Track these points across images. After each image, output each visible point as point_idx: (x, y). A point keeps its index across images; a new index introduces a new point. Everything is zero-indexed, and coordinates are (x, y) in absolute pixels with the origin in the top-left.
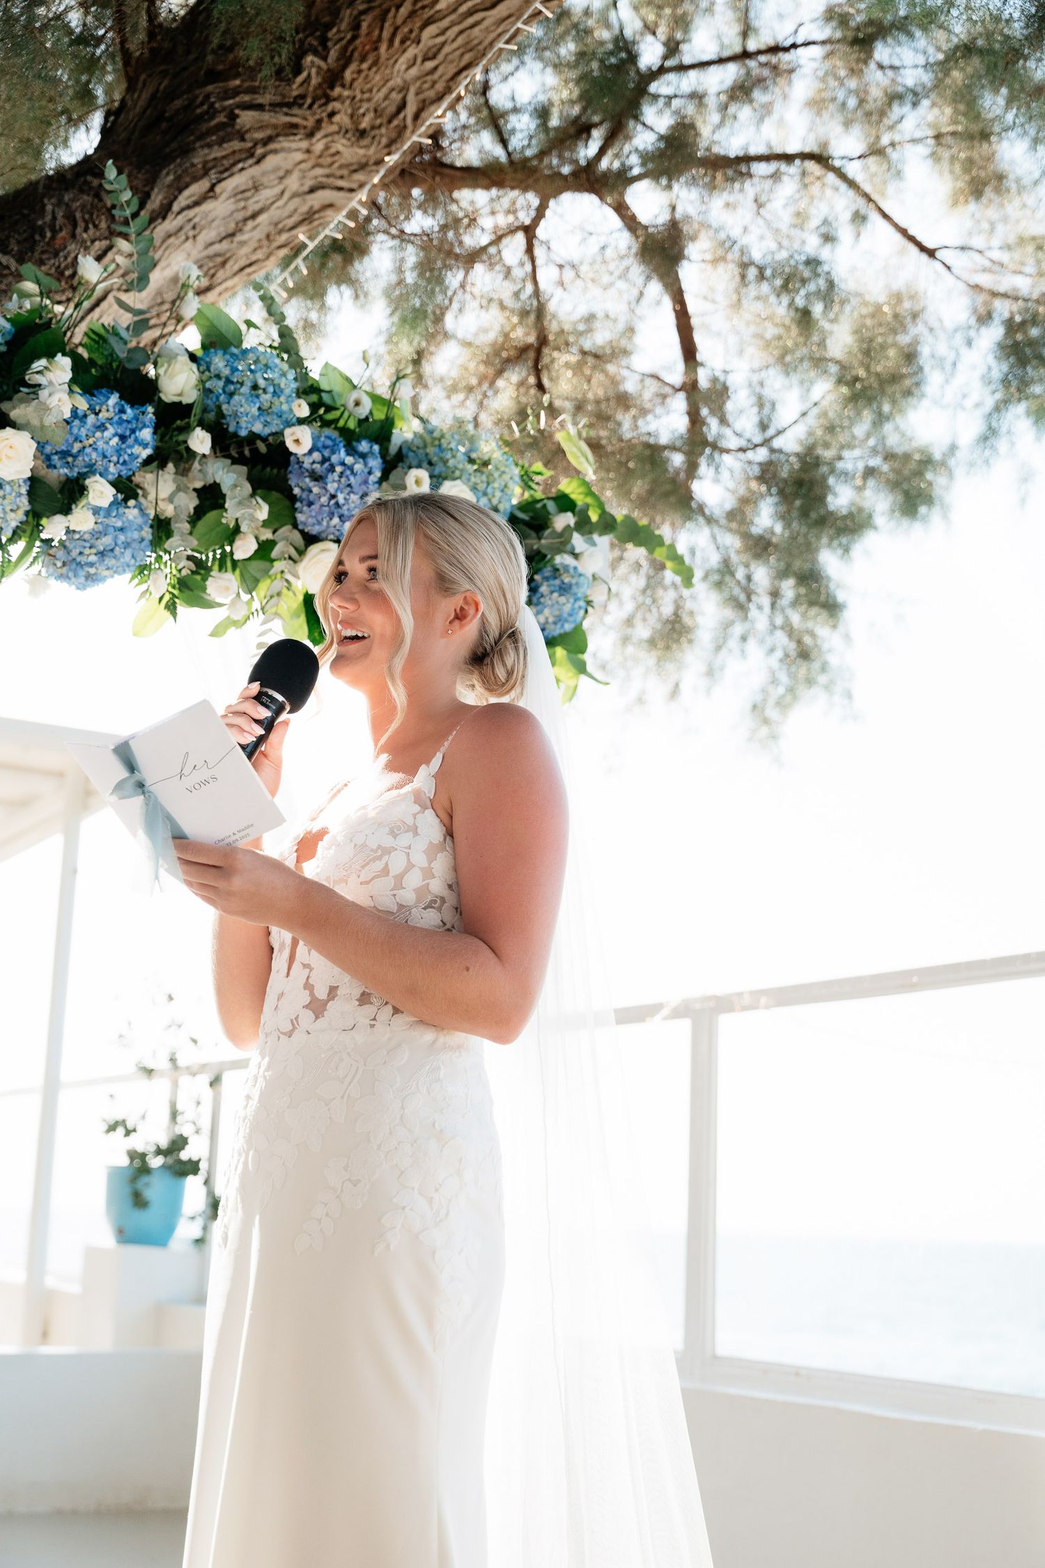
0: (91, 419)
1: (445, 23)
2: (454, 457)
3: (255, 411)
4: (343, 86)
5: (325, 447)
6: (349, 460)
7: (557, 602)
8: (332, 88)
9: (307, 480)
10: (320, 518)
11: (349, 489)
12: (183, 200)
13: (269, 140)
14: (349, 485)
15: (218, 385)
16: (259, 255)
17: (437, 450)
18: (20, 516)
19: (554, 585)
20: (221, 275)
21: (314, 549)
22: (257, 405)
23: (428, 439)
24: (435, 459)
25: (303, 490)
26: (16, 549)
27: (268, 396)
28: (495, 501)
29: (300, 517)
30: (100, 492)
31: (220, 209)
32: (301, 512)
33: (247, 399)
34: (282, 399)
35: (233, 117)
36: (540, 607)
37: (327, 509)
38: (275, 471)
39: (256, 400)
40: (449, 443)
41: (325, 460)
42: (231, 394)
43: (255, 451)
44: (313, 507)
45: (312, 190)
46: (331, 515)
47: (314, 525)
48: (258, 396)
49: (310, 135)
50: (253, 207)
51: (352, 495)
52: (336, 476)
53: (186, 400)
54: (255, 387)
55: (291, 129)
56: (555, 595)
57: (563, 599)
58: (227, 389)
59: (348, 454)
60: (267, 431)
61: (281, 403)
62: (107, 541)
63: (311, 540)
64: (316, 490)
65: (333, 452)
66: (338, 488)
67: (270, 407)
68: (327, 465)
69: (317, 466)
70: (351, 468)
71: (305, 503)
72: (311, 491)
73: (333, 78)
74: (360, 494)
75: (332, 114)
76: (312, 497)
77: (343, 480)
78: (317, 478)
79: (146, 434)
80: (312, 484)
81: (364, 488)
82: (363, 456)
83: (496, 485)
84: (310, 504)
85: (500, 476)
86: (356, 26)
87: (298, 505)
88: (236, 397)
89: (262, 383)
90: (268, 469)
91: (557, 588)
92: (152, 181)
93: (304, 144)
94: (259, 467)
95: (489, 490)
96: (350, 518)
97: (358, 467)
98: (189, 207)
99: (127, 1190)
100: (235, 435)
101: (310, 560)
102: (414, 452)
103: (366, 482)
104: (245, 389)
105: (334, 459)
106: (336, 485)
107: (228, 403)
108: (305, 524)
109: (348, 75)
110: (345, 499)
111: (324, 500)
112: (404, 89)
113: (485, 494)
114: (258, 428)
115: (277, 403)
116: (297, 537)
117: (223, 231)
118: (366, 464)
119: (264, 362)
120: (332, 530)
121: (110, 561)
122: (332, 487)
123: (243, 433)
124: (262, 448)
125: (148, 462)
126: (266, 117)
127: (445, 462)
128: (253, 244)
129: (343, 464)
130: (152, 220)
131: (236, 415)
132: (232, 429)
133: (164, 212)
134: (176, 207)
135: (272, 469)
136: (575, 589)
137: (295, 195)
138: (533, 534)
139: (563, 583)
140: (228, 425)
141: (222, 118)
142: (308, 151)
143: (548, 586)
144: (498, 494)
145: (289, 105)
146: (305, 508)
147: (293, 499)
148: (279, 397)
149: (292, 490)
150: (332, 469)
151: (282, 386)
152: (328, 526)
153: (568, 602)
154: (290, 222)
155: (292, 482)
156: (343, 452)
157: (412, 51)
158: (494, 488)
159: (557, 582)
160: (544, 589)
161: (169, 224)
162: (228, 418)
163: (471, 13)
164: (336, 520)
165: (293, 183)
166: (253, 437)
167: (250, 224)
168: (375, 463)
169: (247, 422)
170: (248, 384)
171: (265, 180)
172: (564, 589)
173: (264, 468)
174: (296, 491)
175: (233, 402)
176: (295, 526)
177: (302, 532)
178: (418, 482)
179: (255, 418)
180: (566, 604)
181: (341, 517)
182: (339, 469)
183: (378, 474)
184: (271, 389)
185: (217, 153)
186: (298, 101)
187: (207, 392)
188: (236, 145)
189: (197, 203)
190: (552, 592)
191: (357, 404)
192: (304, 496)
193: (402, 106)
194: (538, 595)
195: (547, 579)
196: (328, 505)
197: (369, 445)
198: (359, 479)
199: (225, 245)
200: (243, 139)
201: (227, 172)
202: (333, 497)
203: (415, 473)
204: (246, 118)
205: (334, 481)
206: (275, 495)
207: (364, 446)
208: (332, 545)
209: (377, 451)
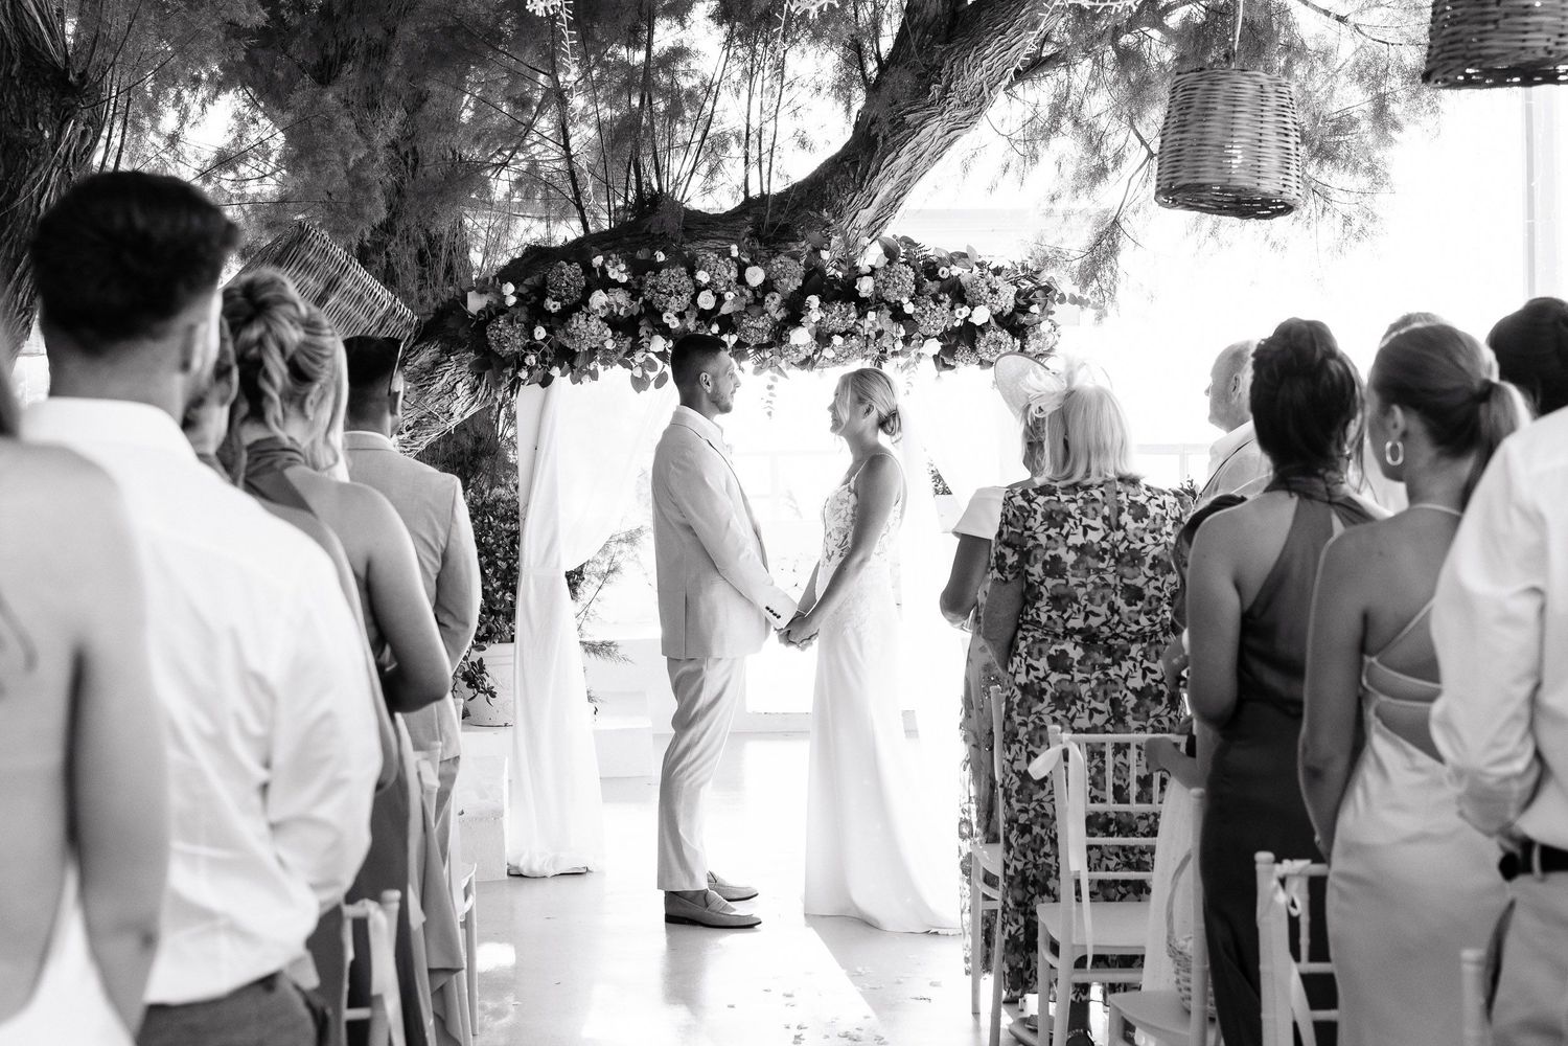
0: (829, 316)
1: (991, 57)
2: (983, 291)
3: (895, 293)
4: (952, 91)
6: (934, 307)
8: (946, 94)
10: (927, 331)
11: (935, 318)
12: (885, 163)
13: (922, 122)
15: (880, 285)
16: (928, 168)
18: (814, 348)
20: (909, 185)
21: (928, 342)
22: (896, 291)
26: (816, 356)
27: (900, 286)
28: (1003, 307)
30: (837, 340)
31: (904, 158)
33: (891, 290)
34: (906, 285)
35: (904, 119)
42: (885, 288)
44: (922, 328)
45: (949, 132)
46: (931, 330)
47: (923, 333)
48: (895, 287)
49: (941, 114)
50: (918, 153)
51: (937, 321)
52: (928, 315)
53: (868, 295)
54: (895, 283)
55: (931, 116)
58: (884, 286)
62: (846, 353)
63: (927, 337)
64: (921, 322)
65: (927, 305)
67: (902, 291)
73: (947, 89)
75: (950, 103)
76: (920, 324)
77: (932, 316)
78: (922, 317)
79: (853, 315)
80: (920, 319)
82: (941, 302)
84: (920, 326)
85: (1004, 294)
86: (952, 68)
92: (871, 158)
93: (940, 118)
96: (939, 329)
97: (937, 309)
98: (889, 165)
101: (929, 345)
103: (942, 314)
104: (891, 285)
106: (929, 318)
107: (884, 292)
109: (952, 86)
110: (934, 322)
111: (926, 325)
112: (981, 83)
113: (998, 303)
114: (898, 299)
115: (903, 288)
116: (921, 336)
117: (906, 168)
118: (941, 306)
120: (930, 335)
121: (848, 360)
123: (893, 301)
125: (859, 318)
126: (918, 115)
127: (979, 293)
128: (923, 166)
129: (931, 309)
130: (872, 177)
131: (888, 296)
132: (888, 301)
133: (876, 173)
134: (882, 168)
136: (1044, 336)
137: (941, 137)
138: (1021, 316)
141: (899, 120)
142: (942, 120)
144: (1005, 303)
145: (928, 106)
150: (926, 313)
151: (906, 280)
153: (1042, 340)
154: (940, 149)
156: (932, 304)
157: (979, 70)
158: (1002, 301)
160: (1030, 338)
161: (879, 177)
162: (885, 298)
163: (1001, 52)
164: (933, 331)
165: (938, 133)
166: (897, 302)
167: (919, 160)
168: (947, 305)
169: (893, 298)
170: (892, 283)
171: (923, 140)
172: (1038, 337)
176: (919, 332)
178: (960, 313)
179: (896, 296)
181: (934, 329)
183: (947, 309)
184: (901, 283)
185: (898, 137)
186: (931, 104)
187: (876, 288)
188: (906, 131)
189: (892, 162)
191: (943, 272)
193: (982, 90)
196: (928, 327)
198: (939, 313)
199: (908, 174)
200: (909, 128)
201: (903, 144)
204: (909, 118)
206: (910, 321)
207: (941, 297)
208: (935, 339)
209: (947, 296)
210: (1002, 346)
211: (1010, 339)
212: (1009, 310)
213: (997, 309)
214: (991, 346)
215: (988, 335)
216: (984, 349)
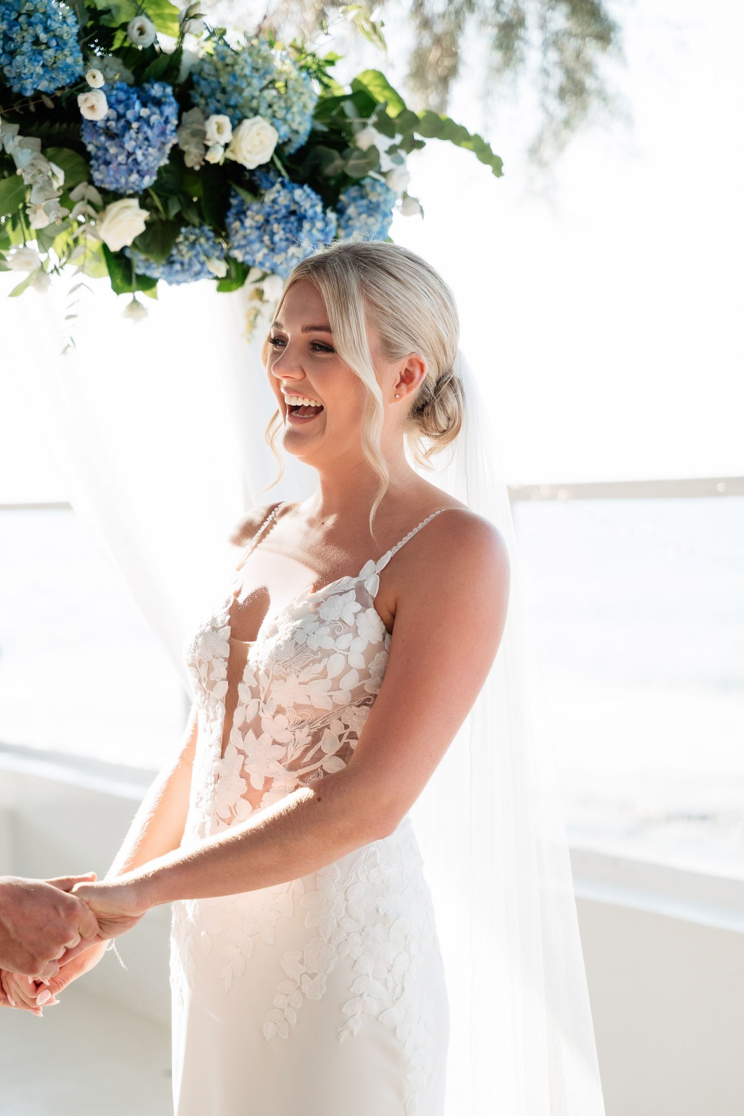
2: (249, 84)
3: (39, 70)
5: (119, 102)
6: (145, 112)
7: (366, 224)
9: (103, 138)
10: (118, 177)
11: (146, 143)
14: (147, 139)
17: (231, 79)
19: (361, 206)
21: (114, 208)
22: (41, 63)
23: (220, 65)
24: (229, 89)
25: (98, 148)
27: (51, 52)
28: (295, 126)
29: (97, 176)
32: (98, 170)
33: (30, 60)
34: (66, 52)
36: (348, 231)
37: (123, 167)
38: (65, 126)
39: (40, 58)
40: (242, 69)
41: (120, 117)
42: (12, 54)
43: (41, 106)
44: (111, 166)
46: (130, 172)
47: (111, 183)
48: (40, 53)
51: (150, 150)
52: (132, 133)
54: (37, 42)
56: (364, 216)
57: (371, 220)
58: (7, 49)
59: (144, 105)
60: (53, 87)
61: (66, 56)
63: (111, 196)
64: (113, 151)
65: (128, 107)
66: (136, 146)
67: (55, 63)
68: (122, 122)
69: (112, 124)
70: (147, 121)
71: (100, 161)
72: (106, 150)
74: (158, 145)
76: (108, 158)
77: (141, 136)
78: (111, 135)
80: (108, 144)
81: (162, 139)
82: (158, 103)
83: (295, 109)
84: (107, 163)
85: (299, 98)
87: (93, 162)
88: (18, 58)
89: (43, 37)
90: (57, 125)
91: (365, 209)
94: (47, 124)
95: (289, 117)
96: (148, 172)
97: (154, 119)
100: (20, 95)
101: (112, 220)
102: (204, 79)
103: (163, 133)
104: (26, 47)
105: (130, 115)
106: (133, 143)
107: (10, 64)
108: (102, 181)
110: (144, 155)
111: (122, 158)
113: (285, 120)
114: (43, 86)
115: (60, 57)
116: (94, 195)
118: (162, 114)
119: (42, 11)
120: (130, 185)
122: (129, 145)
123: (29, 93)
124: (49, 104)
129: (139, 118)
131: (19, 77)
132: (16, 89)
135: (61, 125)
136: (383, 207)
138: (335, 153)
139: (371, 202)
140: (11, 87)
143: (357, 207)
144: (298, 119)
146: (102, 167)
147: (88, 157)
148: (62, 50)
149: (84, 146)
150: (128, 125)
151: (65, 37)
152: (127, 182)
153: (377, 221)
155: (86, 139)
156: (137, 105)
158: (293, 113)
159: (364, 202)
160: (351, 211)
162: (12, 81)
164: (134, 177)
166: (38, 94)
168: (170, 110)
169: (33, 83)
170: (29, 39)
172: (373, 209)
173: (53, 124)
174: (90, 148)
175: (14, 63)
176: (91, 182)
177: (102, 191)
178: (220, 129)
179: (40, 77)
180: (375, 224)
181: (138, 172)
182: (135, 125)
183: (175, 122)
184: (54, 43)
190: (360, 214)
191: (142, 31)
192: (100, 153)
194: (345, 217)
195: (354, 199)
196: (126, 164)
197: (162, 89)
198: (156, 130)
202: (129, 154)
203: (215, 119)
205: (131, 139)
206: (66, 152)
207: (156, 90)
208: (135, 202)
209: (169, 90)
210: (306, 225)
211: (319, 209)
212: (302, 139)
213: (284, 129)
214: (275, 227)
215: (269, 197)
216: (254, 235)
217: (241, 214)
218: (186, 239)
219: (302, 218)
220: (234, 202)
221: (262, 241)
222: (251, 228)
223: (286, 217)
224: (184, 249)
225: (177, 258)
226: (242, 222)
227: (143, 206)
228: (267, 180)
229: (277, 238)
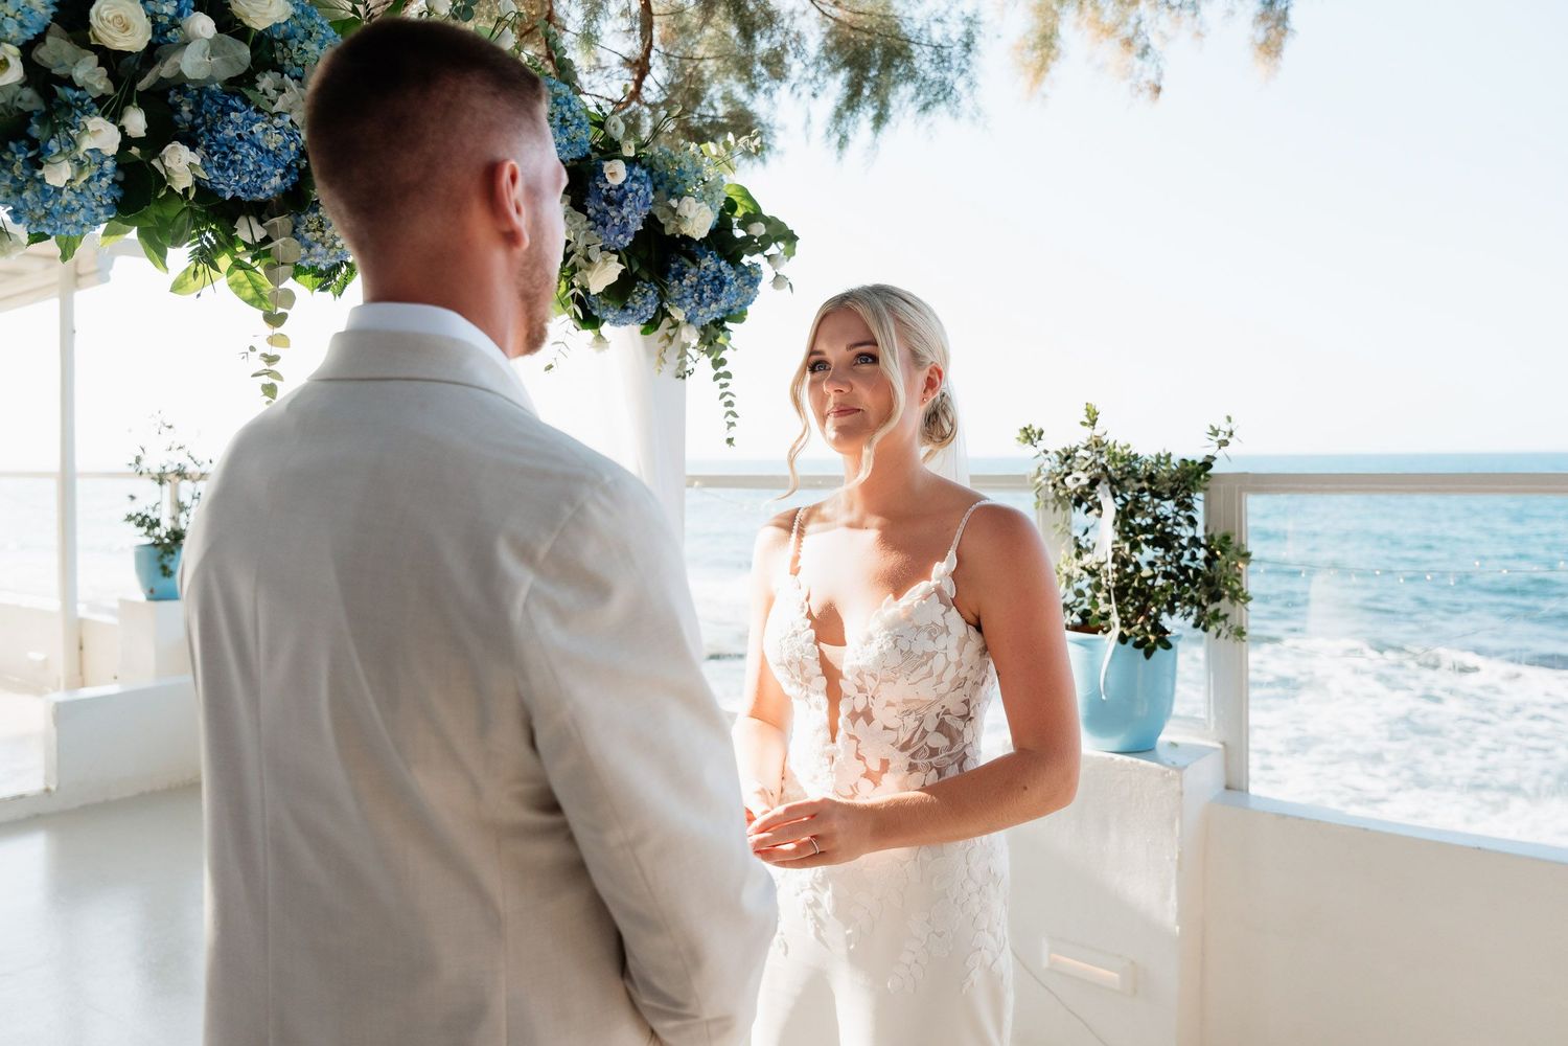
2: (688, 178)
6: (635, 186)
11: (634, 210)
14: (635, 207)
17: (677, 173)
22: (566, 135)
25: (598, 210)
27: (572, 127)
28: (717, 214)
32: (594, 229)
33: (560, 130)
34: (582, 129)
37: (617, 228)
39: (565, 130)
40: (685, 166)
41: (620, 187)
44: (608, 225)
46: (620, 232)
47: (603, 239)
48: (565, 126)
51: (636, 216)
52: (629, 200)
59: (633, 181)
61: (581, 132)
64: (611, 214)
66: (628, 212)
67: (573, 136)
68: (621, 192)
69: (613, 193)
70: (638, 193)
71: (599, 221)
72: (607, 212)
74: (640, 213)
76: (608, 218)
77: (632, 204)
78: (611, 202)
81: (644, 209)
84: (604, 223)
89: (567, 113)
97: (641, 192)
99: (159, 565)
101: (596, 269)
102: (656, 171)
105: (627, 187)
106: (627, 209)
110: (631, 219)
111: (617, 220)
115: (578, 132)
118: (644, 189)
119: (564, 93)
120: (617, 243)
122: (625, 212)
129: (632, 191)
146: (600, 226)
148: (580, 127)
149: (585, 208)
150: (625, 195)
151: (582, 116)
152: (614, 241)
164: (621, 237)
168: (649, 187)
170: (557, 114)
174: (590, 210)
181: (625, 233)
182: (630, 195)
191: (615, 128)
192: (599, 215)
196: (620, 225)
198: (641, 202)
202: (623, 217)
203: (686, 200)
205: (628, 205)
207: (636, 171)
208: (616, 257)
209: (644, 173)
210: (725, 289)
211: (733, 277)
215: (702, 264)
216: (688, 292)
217: (680, 276)
218: (639, 290)
219: (722, 283)
220: (674, 266)
221: (693, 297)
222: (687, 286)
223: (712, 281)
224: (637, 298)
225: (630, 304)
226: (681, 282)
227: (620, 261)
228: (701, 251)
229: (705, 295)
